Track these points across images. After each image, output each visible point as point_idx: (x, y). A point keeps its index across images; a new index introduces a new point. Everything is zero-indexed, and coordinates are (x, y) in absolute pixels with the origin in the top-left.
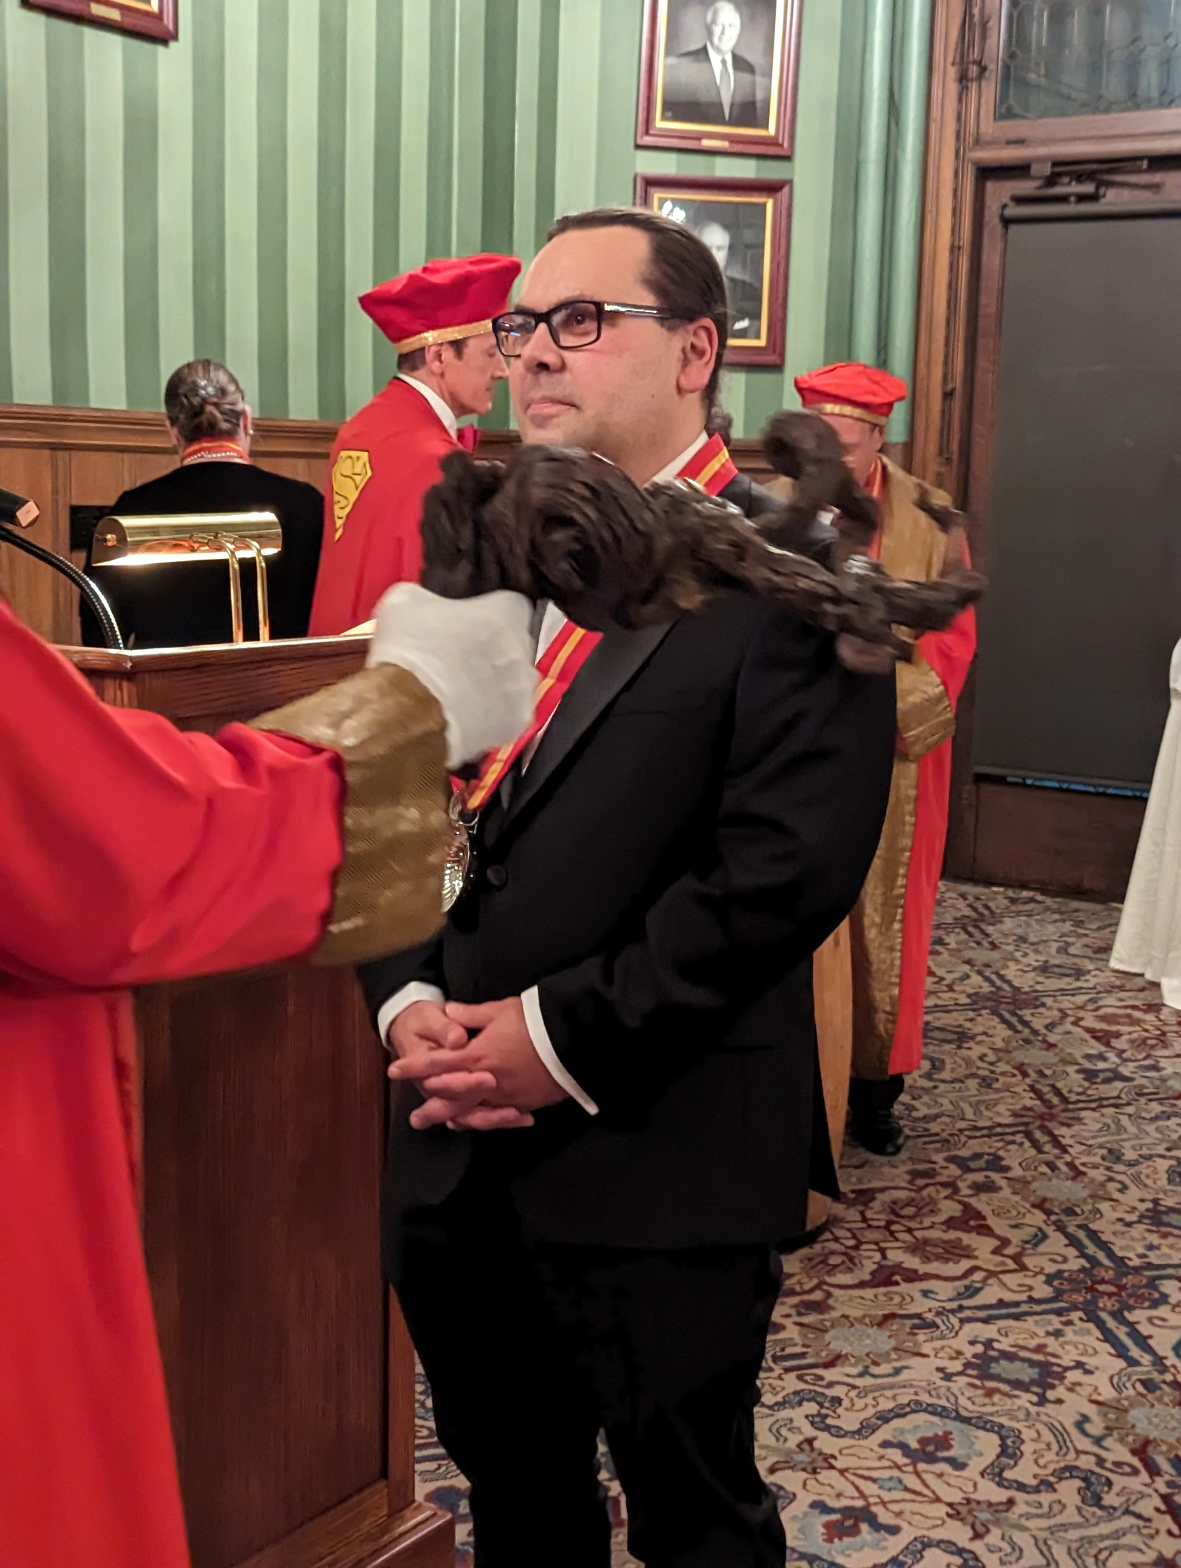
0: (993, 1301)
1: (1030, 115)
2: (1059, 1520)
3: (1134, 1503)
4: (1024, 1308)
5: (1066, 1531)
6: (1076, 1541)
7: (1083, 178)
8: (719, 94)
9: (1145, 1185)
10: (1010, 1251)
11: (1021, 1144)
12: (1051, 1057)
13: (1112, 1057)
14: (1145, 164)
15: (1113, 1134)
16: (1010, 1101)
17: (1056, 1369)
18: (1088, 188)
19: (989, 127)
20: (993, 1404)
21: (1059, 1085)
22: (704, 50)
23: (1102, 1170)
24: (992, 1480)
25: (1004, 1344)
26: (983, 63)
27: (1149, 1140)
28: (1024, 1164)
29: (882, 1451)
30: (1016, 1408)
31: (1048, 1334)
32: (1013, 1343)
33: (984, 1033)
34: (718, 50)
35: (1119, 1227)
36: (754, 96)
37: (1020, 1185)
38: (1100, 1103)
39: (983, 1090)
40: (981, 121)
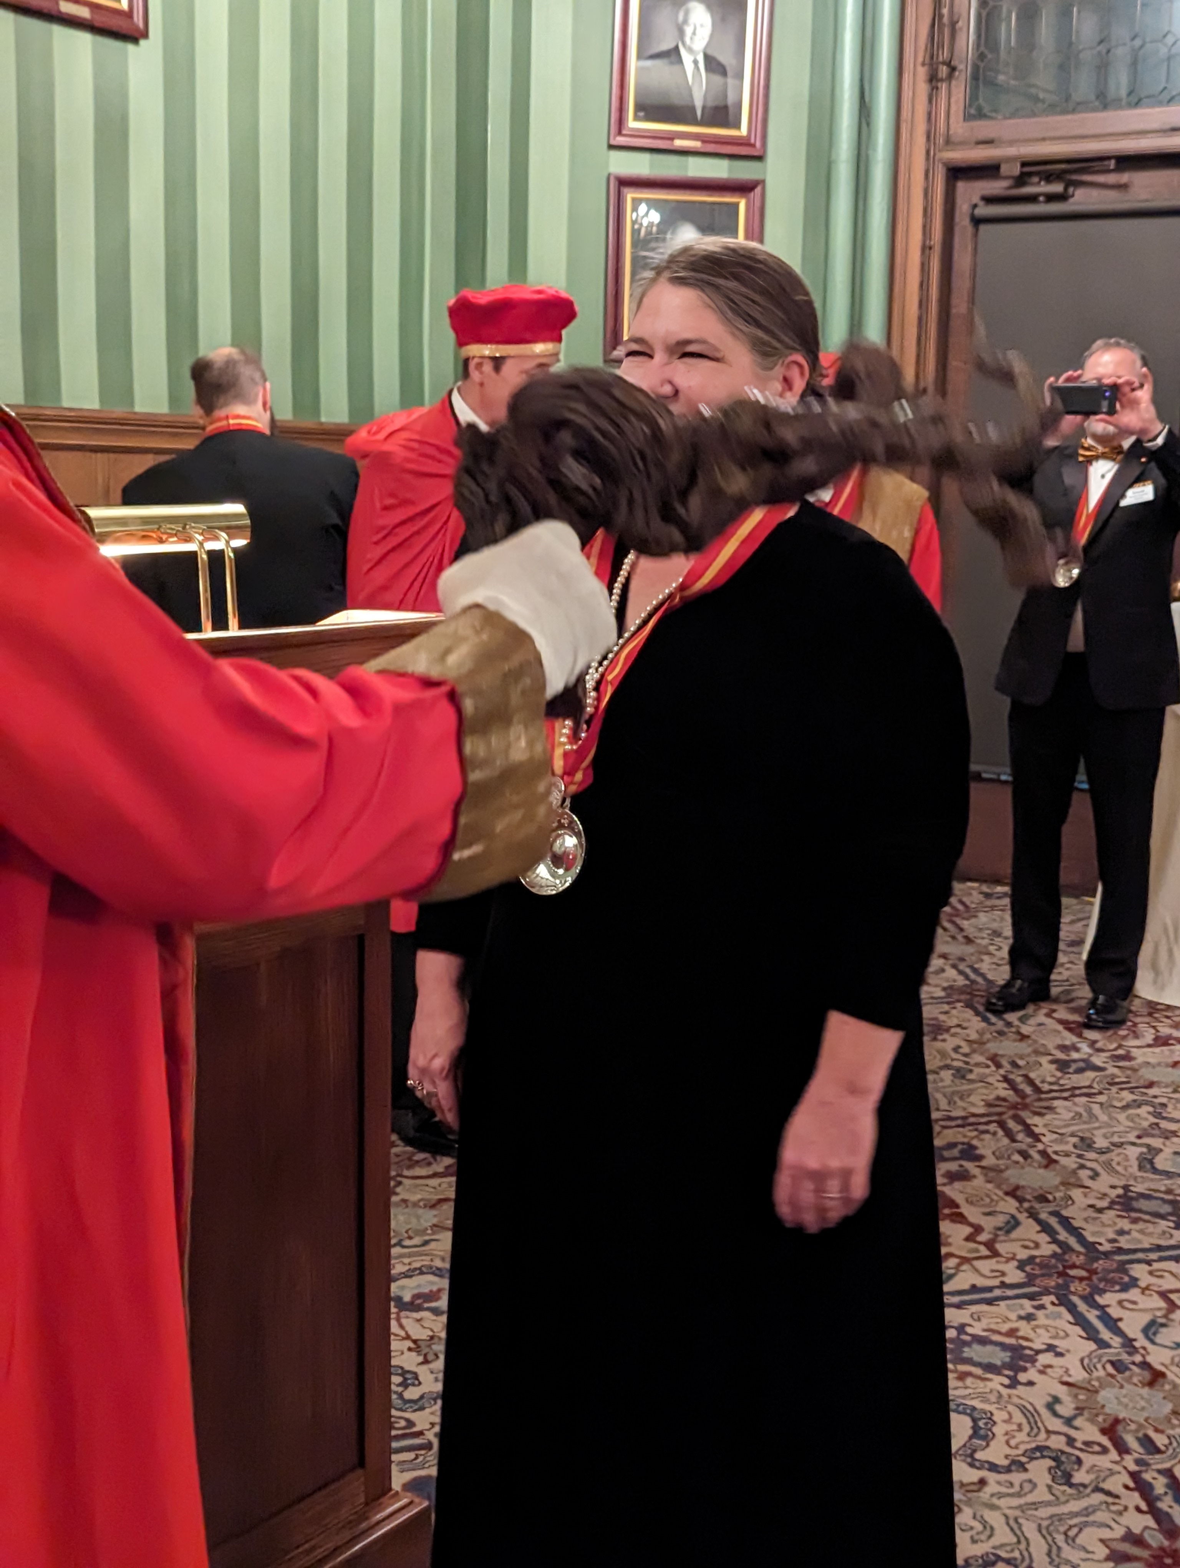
0: (966, 1286)
1: (1000, 117)
2: (1030, 1498)
3: (1104, 1480)
4: (997, 1293)
5: (1036, 1509)
6: (1047, 1519)
7: (1051, 178)
8: (691, 96)
9: (1117, 1172)
10: (983, 1237)
11: (994, 1134)
12: (1024, 1048)
13: (1085, 1048)
14: (1112, 164)
15: (1085, 1123)
16: (984, 1091)
17: (1028, 1352)
18: (1057, 188)
19: (959, 128)
20: (966, 1388)
21: (1032, 1075)
22: (676, 49)
23: (1073, 1158)
24: (964, 1461)
25: (977, 1329)
26: (953, 63)
27: (1121, 1128)
28: (997, 1153)
30: (988, 1390)
31: (1021, 1318)
32: (985, 1327)
33: (959, 1026)
34: (690, 50)
35: (1091, 1213)
36: (725, 96)
37: (993, 1174)
38: (1073, 1092)
39: (957, 1081)
40: (951, 121)
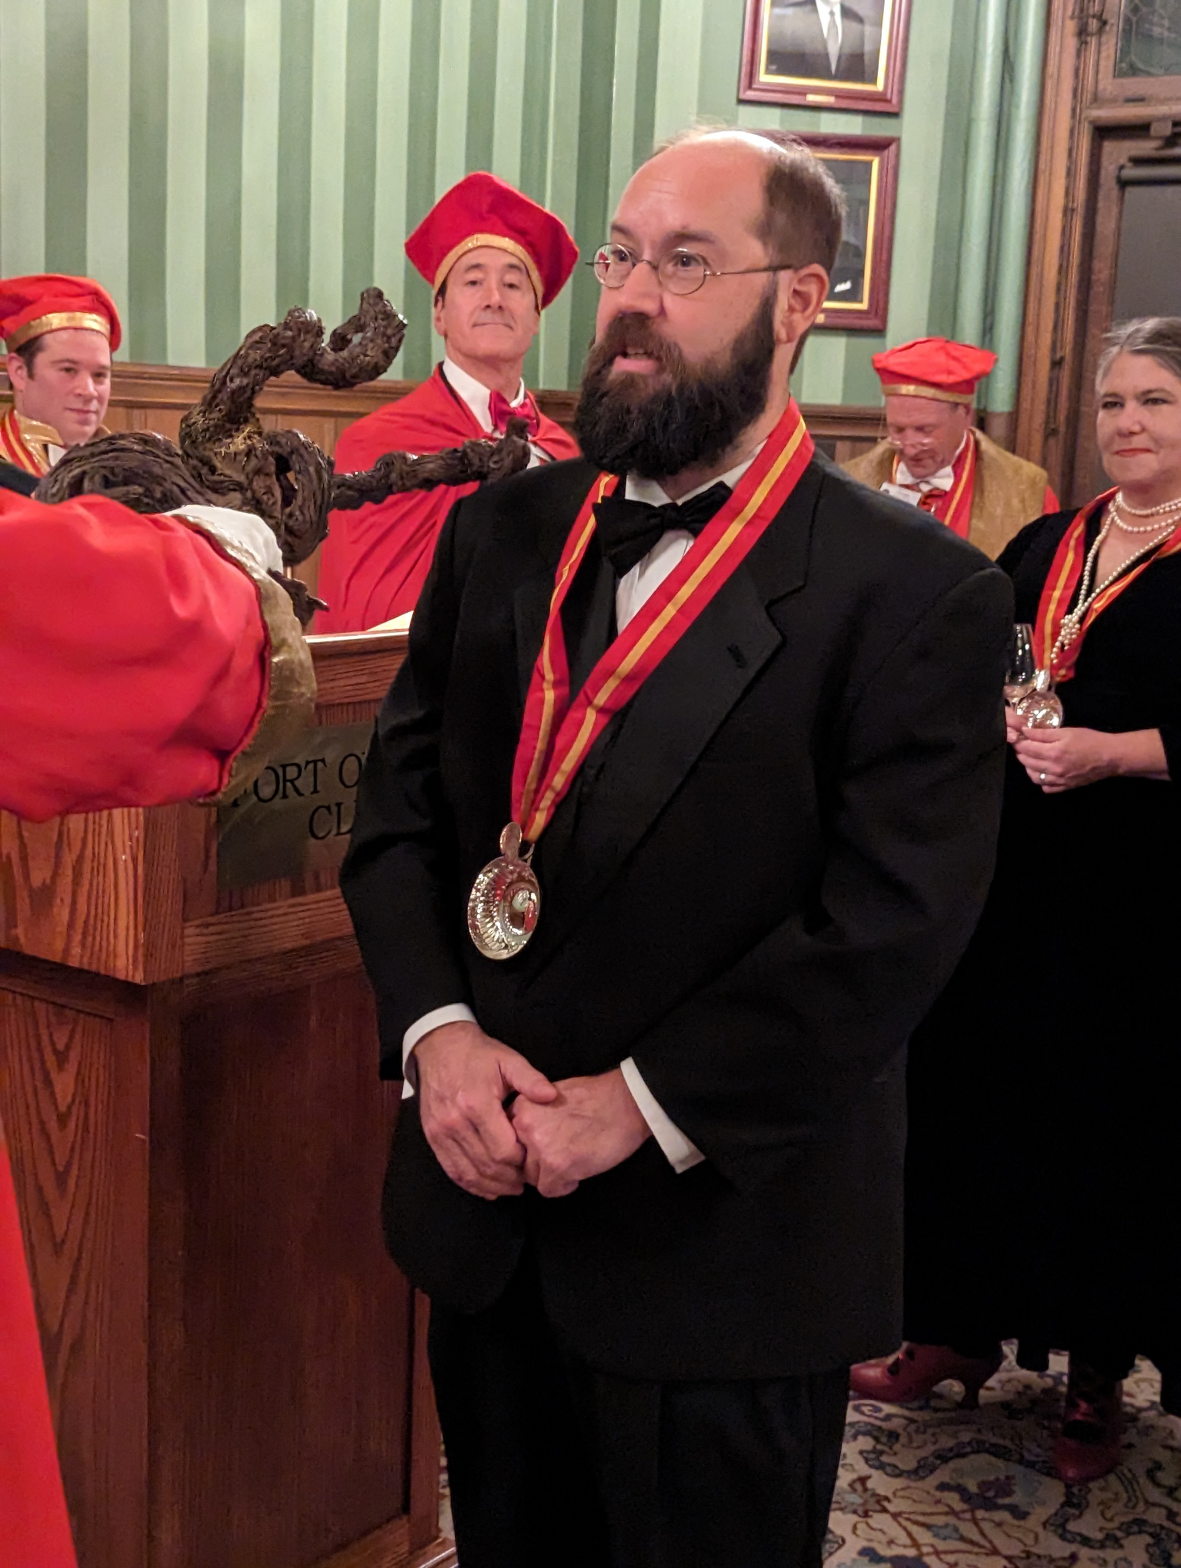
8: (826, 48)
19: (1108, 84)
24: (1055, 1532)
26: (1104, 17)
29: (938, 1494)
36: (863, 47)
40: (1100, 76)
